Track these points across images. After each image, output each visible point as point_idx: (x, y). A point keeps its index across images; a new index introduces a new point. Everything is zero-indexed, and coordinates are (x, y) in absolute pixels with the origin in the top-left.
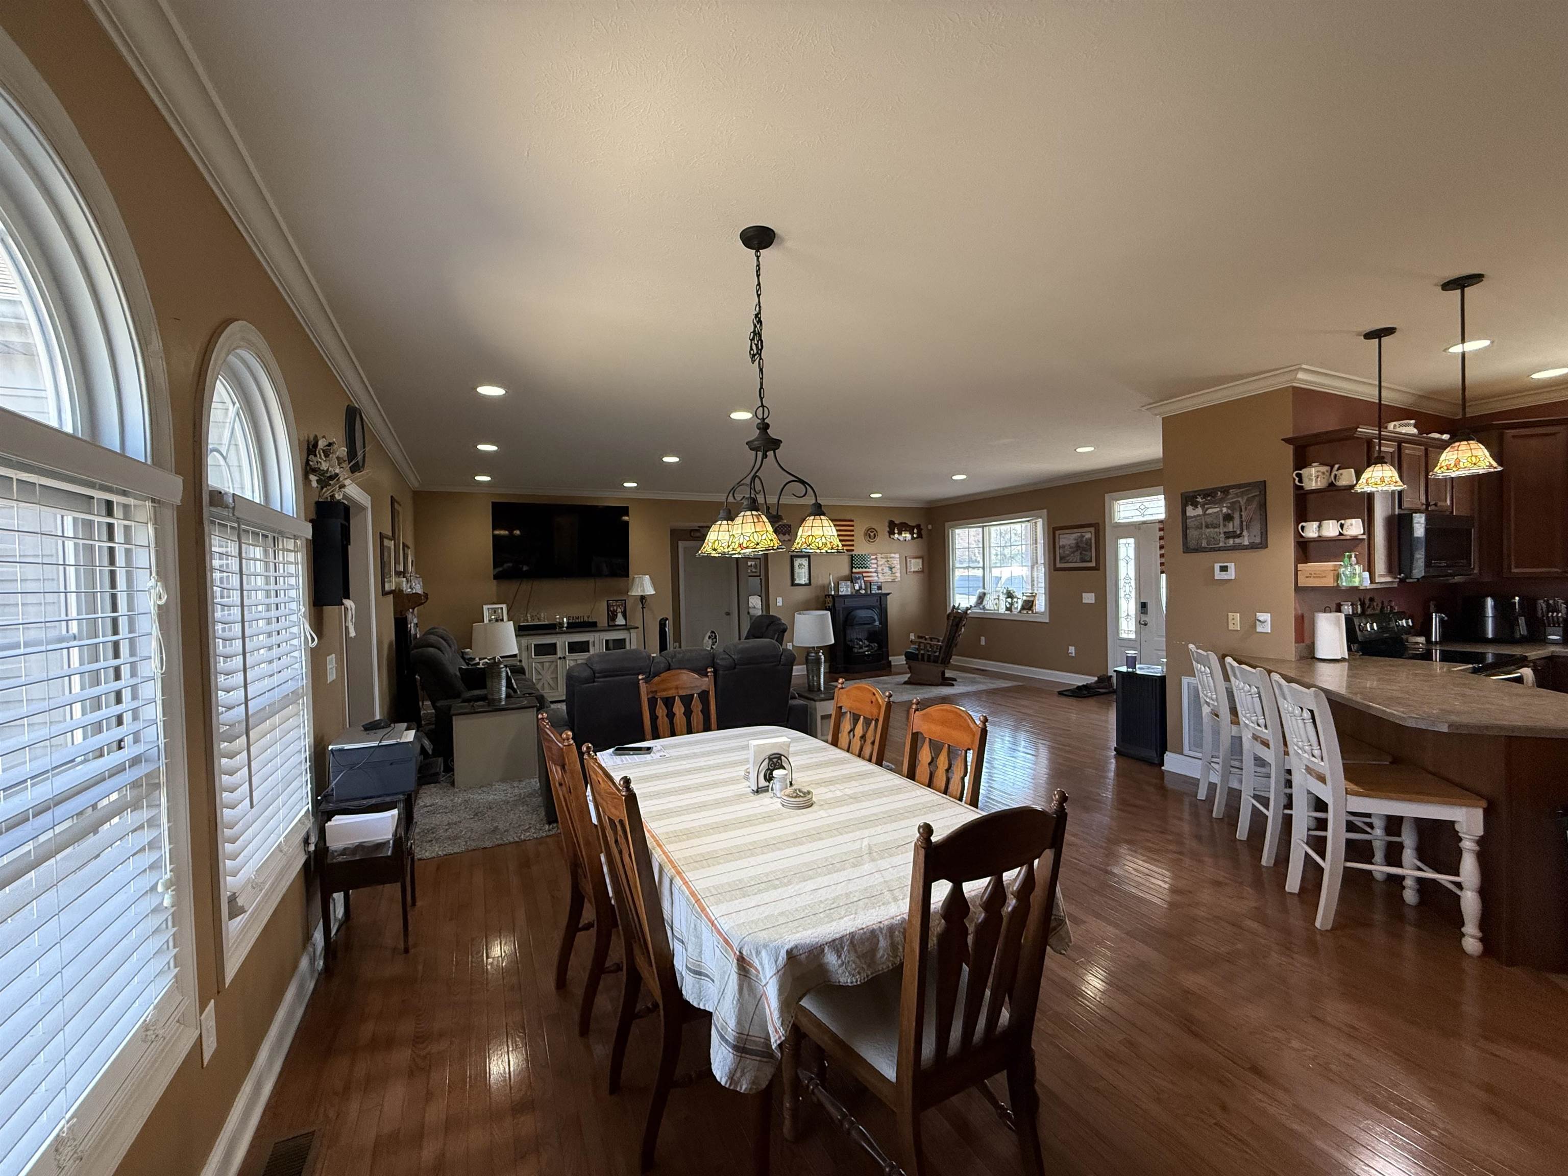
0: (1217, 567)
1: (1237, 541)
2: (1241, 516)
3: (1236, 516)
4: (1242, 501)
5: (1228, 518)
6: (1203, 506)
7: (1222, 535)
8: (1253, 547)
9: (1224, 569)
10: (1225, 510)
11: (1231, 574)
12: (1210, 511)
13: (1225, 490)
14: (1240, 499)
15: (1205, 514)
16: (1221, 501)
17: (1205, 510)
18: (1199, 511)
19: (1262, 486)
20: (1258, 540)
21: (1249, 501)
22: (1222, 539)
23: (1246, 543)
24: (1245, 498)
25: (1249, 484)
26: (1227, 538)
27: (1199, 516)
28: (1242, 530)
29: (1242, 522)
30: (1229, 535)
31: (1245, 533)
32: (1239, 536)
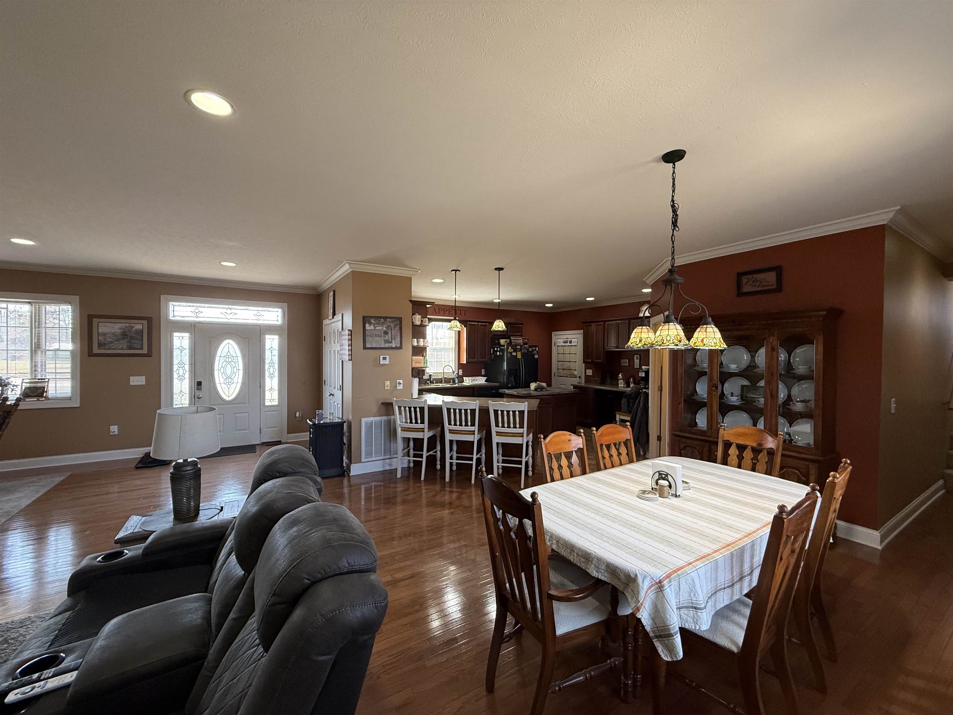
0: (381, 357)
1: (390, 345)
2: (391, 333)
3: (390, 332)
4: (392, 325)
5: (386, 333)
6: (374, 325)
7: (383, 341)
8: (396, 348)
9: (384, 359)
10: (384, 329)
11: (387, 362)
12: (377, 328)
13: (385, 318)
14: (391, 324)
15: (375, 329)
16: (383, 324)
17: (375, 327)
18: (372, 327)
19: (400, 319)
20: (399, 345)
21: (395, 326)
22: (383, 344)
23: (394, 346)
24: (394, 324)
25: (396, 318)
26: (385, 343)
27: (372, 330)
28: (392, 340)
29: (392, 336)
30: (387, 341)
31: (393, 341)
32: (391, 342)
